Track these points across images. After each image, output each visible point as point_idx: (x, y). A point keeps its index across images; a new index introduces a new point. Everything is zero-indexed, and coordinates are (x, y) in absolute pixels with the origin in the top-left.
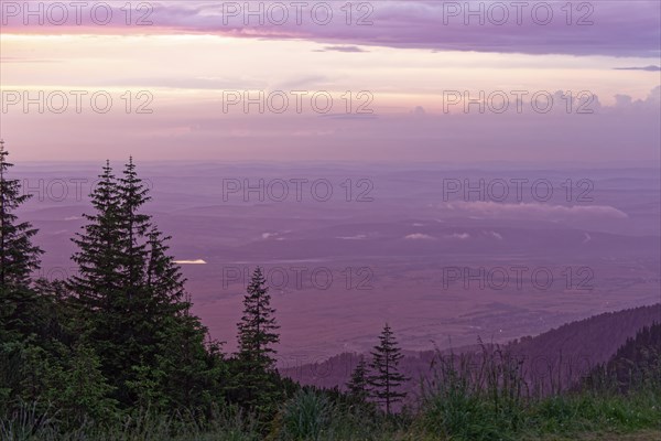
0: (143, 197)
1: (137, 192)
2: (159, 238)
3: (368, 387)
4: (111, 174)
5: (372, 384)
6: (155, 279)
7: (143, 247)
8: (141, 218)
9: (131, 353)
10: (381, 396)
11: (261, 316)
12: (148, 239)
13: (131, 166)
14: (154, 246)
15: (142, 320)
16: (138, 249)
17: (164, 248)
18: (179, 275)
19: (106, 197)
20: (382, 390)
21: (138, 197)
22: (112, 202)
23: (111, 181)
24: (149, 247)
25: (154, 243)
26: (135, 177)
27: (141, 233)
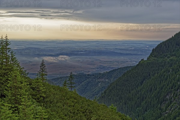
0: (9, 44)
1: (8, 42)
2: (13, 53)
3: (67, 85)
4: (3, 38)
5: (68, 84)
6: (12, 62)
7: (9, 55)
8: (9, 49)
9: (6, 80)
10: (70, 87)
11: (44, 70)
12: (10, 53)
13: (7, 37)
14: (12, 55)
15: (9, 72)
16: (8, 56)
17: (14, 55)
18: (18, 62)
19: (2, 44)
20: (70, 86)
21: (8, 43)
22: (3, 45)
23: (3, 40)
24: (11, 55)
25: (12, 54)
26: (8, 39)
27: (9, 52)
